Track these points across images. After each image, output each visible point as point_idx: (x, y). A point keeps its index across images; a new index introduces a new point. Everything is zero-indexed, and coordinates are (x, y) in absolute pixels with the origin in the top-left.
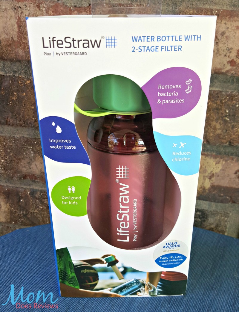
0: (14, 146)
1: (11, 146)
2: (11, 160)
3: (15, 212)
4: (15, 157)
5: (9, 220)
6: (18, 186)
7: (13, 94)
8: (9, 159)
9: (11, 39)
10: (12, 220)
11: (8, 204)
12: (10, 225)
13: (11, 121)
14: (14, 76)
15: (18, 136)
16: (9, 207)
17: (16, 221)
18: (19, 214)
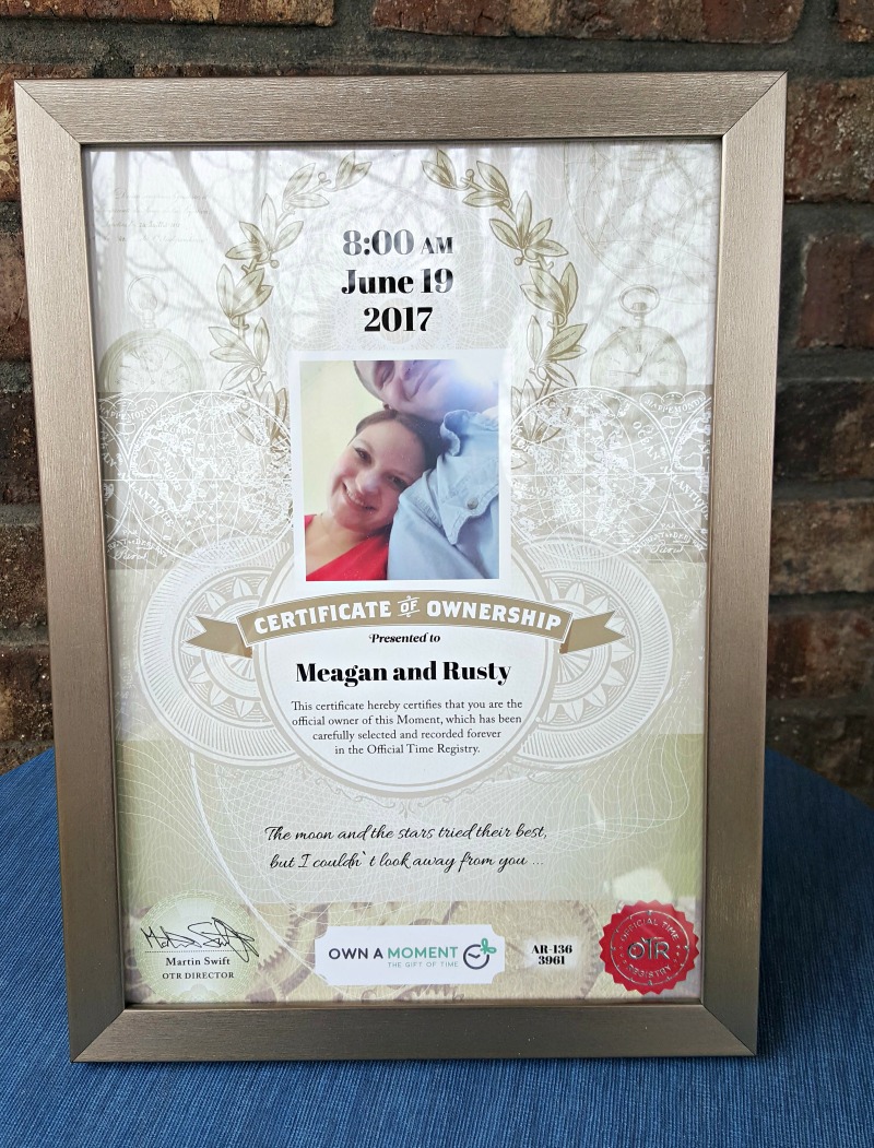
0: (23, 548)
1: (15, 549)
2: (16, 584)
3: (28, 708)
4: (26, 575)
5: (11, 732)
6: (33, 642)
7: (20, 432)
8: (10, 580)
9: (13, 316)
10: (17, 729)
11: (8, 692)
12: (14, 745)
13: (16, 494)
14: (21, 392)
15: (30, 525)
16: (11, 698)
17: (31, 730)
18: (36, 714)
